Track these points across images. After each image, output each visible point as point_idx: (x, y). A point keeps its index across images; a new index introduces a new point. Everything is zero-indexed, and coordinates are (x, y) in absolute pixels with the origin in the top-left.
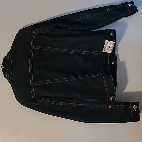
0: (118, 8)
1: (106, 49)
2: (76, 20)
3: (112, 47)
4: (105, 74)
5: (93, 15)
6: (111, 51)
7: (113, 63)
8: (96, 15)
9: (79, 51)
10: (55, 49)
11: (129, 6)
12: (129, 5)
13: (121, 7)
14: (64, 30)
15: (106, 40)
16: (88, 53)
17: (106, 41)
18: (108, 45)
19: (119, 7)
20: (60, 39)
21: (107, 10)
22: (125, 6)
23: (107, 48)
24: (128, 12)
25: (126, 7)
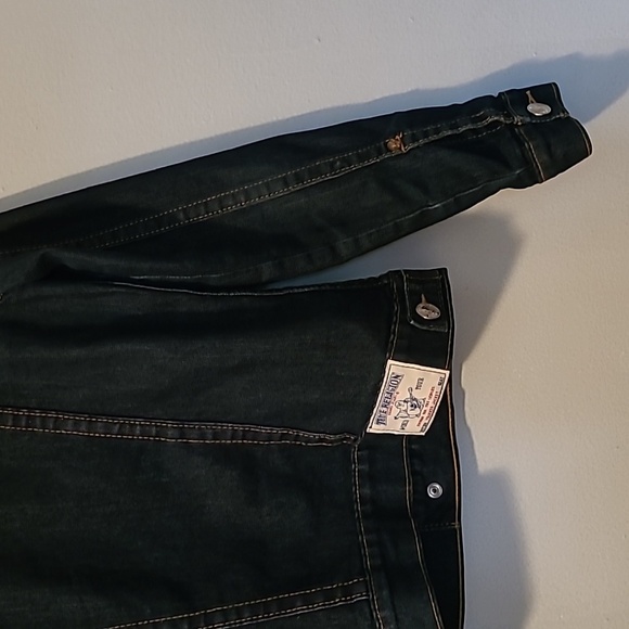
0: (462, 130)
1: (390, 418)
2: (181, 216)
3: (431, 404)
4: (385, 593)
5: (299, 179)
6: (425, 425)
7: (434, 491)
8: (319, 180)
9: (208, 427)
10: (38, 421)
11: (531, 115)
12: (530, 108)
13: (480, 125)
14: (101, 289)
15: (390, 362)
16: (270, 437)
17: (393, 367)
18: (402, 393)
19: (470, 126)
20: (75, 353)
21: (392, 145)
22: (508, 116)
23: (395, 411)
24: (527, 162)
25: (512, 126)
